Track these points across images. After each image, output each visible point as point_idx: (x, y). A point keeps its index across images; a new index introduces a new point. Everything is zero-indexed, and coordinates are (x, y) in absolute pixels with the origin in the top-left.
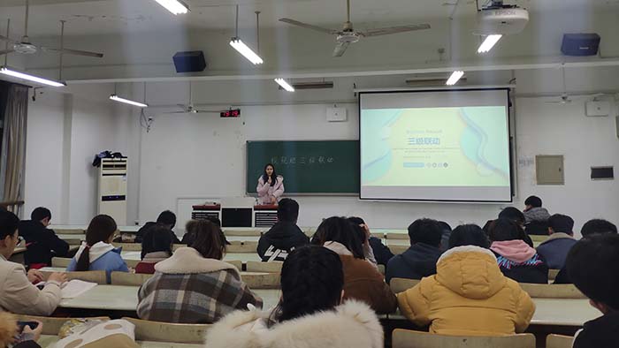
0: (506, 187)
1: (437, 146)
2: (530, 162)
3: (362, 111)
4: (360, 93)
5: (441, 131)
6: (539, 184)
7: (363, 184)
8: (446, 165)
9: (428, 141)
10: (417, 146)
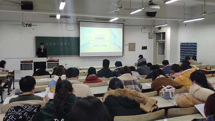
0: (121, 52)
1: (103, 40)
2: (127, 45)
3: (80, 27)
4: (80, 21)
5: (104, 35)
6: (129, 51)
7: (81, 52)
8: (106, 46)
9: (101, 38)
10: (98, 40)
